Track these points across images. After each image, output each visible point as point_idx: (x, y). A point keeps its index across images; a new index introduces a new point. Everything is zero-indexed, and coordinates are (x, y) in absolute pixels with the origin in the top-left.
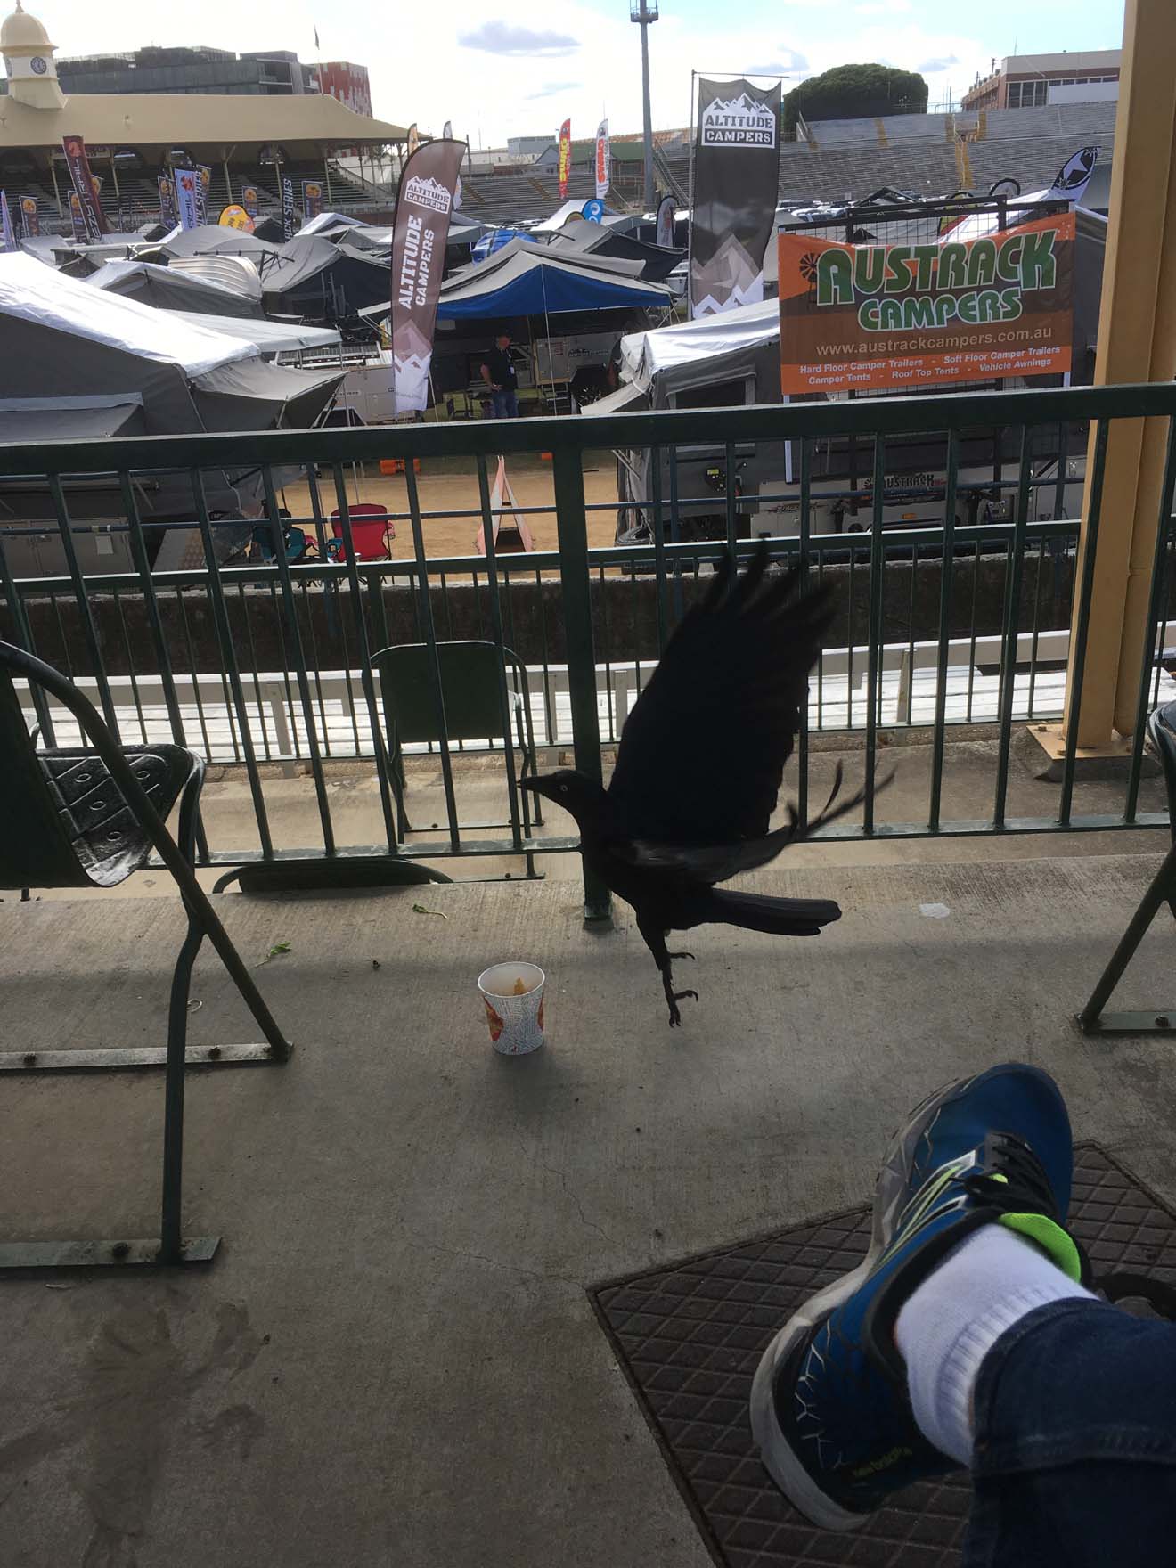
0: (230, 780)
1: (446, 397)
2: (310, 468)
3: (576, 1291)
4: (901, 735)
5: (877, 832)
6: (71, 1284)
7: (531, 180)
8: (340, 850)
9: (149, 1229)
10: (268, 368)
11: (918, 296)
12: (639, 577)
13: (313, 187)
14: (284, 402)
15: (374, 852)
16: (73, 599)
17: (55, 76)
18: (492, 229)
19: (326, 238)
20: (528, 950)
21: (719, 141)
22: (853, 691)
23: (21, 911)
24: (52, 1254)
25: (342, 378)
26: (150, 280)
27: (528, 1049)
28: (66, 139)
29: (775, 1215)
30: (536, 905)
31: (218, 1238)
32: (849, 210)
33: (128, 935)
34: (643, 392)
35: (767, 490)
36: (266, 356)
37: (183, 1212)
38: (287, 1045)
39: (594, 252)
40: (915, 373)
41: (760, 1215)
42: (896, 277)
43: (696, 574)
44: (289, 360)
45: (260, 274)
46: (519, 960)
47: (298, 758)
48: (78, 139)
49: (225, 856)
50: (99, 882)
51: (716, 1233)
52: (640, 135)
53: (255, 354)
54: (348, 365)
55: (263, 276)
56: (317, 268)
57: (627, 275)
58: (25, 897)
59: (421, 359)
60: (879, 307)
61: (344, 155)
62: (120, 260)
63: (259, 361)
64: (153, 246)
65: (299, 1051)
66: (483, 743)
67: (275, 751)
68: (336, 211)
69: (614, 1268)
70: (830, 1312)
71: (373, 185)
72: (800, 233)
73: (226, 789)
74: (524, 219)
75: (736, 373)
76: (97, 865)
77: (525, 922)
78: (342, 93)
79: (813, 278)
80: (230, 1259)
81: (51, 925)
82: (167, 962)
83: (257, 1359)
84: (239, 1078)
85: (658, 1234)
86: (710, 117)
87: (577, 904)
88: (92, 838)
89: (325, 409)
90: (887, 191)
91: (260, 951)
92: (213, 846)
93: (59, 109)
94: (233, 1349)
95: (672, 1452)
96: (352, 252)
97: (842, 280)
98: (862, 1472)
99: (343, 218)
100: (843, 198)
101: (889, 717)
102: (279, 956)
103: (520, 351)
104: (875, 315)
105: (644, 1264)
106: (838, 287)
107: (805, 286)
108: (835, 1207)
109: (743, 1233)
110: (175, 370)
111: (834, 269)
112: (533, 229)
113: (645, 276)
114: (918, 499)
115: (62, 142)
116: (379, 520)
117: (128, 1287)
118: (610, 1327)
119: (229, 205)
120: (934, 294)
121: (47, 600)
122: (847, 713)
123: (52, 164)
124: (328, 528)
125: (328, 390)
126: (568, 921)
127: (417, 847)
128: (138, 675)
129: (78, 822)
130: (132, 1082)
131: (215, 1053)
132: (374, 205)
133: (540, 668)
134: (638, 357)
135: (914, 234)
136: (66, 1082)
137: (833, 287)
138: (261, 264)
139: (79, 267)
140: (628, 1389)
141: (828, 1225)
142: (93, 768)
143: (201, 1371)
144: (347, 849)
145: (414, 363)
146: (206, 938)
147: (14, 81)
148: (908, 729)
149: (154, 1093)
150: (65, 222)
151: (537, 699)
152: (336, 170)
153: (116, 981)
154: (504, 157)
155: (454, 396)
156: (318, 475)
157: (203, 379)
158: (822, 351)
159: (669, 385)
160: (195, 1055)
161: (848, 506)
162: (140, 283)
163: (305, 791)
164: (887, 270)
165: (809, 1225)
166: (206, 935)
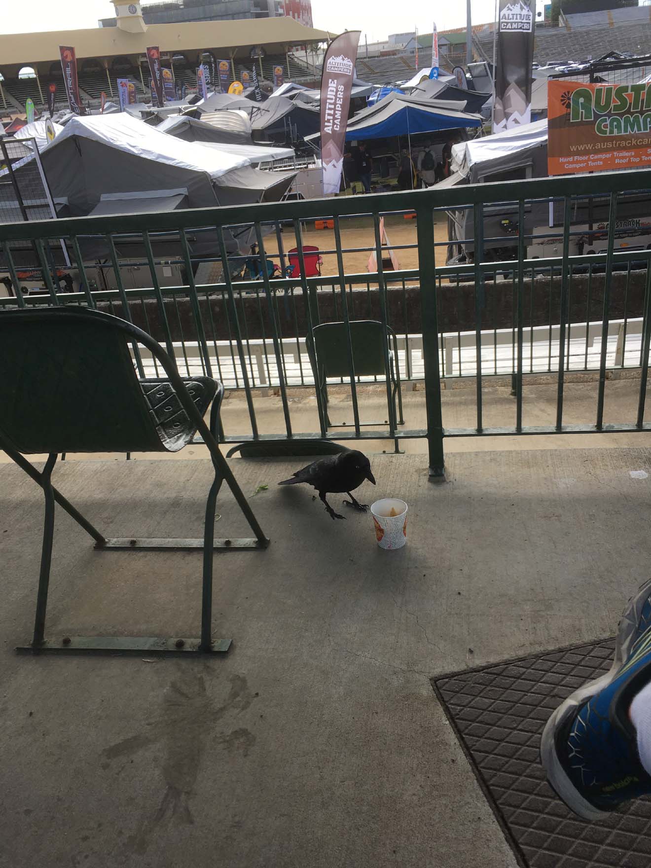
0: (233, 398)
1: (352, 184)
2: (277, 227)
3: (424, 680)
4: (617, 373)
5: (604, 429)
6: (155, 659)
7: (402, 58)
8: (295, 435)
9: (194, 633)
10: (255, 172)
11: (632, 114)
12: (461, 284)
13: (278, 70)
14: (263, 190)
15: (314, 436)
16: (155, 301)
17: (141, 15)
18: (378, 88)
19: (287, 97)
20: (397, 492)
21: (508, 29)
22: (589, 348)
23: (128, 465)
24: (146, 644)
25: (295, 176)
26: (191, 126)
27: (397, 547)
28: (148, 49)
29: (540, 644)
30: (402, 468)
31: (231, 640)
32: (592, 65)
33: (182, 479)
34: (464, 177)
35: (537, 232)
36: (254, 165)
37: (212, 625)
38: (267, 540)
39: (436, 98)
40: (630, 160)
41: (531, 644)
42: (620, 103)
43: (495, 282)
44: (266, 167)
45: (250, 120)
46: (392, 497)
47: (270, 386)
48: (157, 48)
49: (233, 438)
50: (169, 449)
51: (505, 652)
52: (465, 28)
53: (247, 164)
54: (298, 169)
55: (253, 119)
56: (282, 114)
57: (456, 110)
58: (128, 458)
59: (337, 162)
60: (608, 122)
61: (297, 50)
62: (176, 115)
63: (250, 168)
64: (193, 107)
65: (272, 543)
66: (371, 378)
67: (258, 383)
68: (292, 82)
69: (446, 668)
70: (589, 698)
71: (313, 66)
72: (561, 79)
73: (231, 403)
74: (397, 81)
75: (521, 163)
76: (168, 441)
77: (395, 476)
78: (296, 15)
79: (568, 106)
80: (237, 651)
81: (143, 473)
82: (203, 495)
83: (252, 704)
84: (240, 557)
85: (471, 651)
86: (505, 15)
87: (425, 468)
88: (166, 426)
89: (285, 194)
90: (613, 53)
91: (251, 489)
92: (226, 433)
93: (144, 33)
94: (238, 699)
95: (479, 771)
96: (301, 105)
97: (586, 107)
98: (608, 789)
99: (295, 86)
100: (587, 58)
101: (610, 363)
102: (262, 492)
103: (394, 157)
104: (606, 126)
105: (463, 667)
106: (583, 111)
107: (564, 111)
108: (576, 641)
109: (521, 653)
110: (204, 176)
111: (581, 100)
112: (402, 86)
113: (466, 110)
114: (630, 235)
115: (146, 51)
116: (315, 255)
117: (184, 664)
118: (443, 701)
119: (233, 82)
120: (642, 113)
121: (139, 302)
122: (584, 361)
123: (140, 63)
124: (286, 259)
125: (287, 183)
126: (419, 477)
127: (337, 434)
128: (185, 341)
129: (158, 417)
130: (184, 556)
131: (228, 543)
132: (313, 77)
133: (404, 336)
134: (462, 157)
135: (631, 77)
136: (151, 555)
137: (581, 111)
138: (251, 114)
139: (153, 119)
140: (453, 734)
141: (572, 651)
142: (165, 389)
143: (222, 709)
144: (299, 434)
145: (334, 165)
146: (224, 481)
147: (120, 18)
148: (622, 370)
149: (197, 563)
150: (147, 96)
151: (402, 354)
152: (292, 59)
153: (176, 504)
154: (386, 46)
155: (356, 184)
156: (281, 231)
157: (219, 179)
158: (573, 148)
159: (479, 173)
160: (218, 544)
161: (587, 240)
162: (186, 128)
163: (273, 404)
164: (614, 98)
165: (560, 650)
166: (224, 479)
